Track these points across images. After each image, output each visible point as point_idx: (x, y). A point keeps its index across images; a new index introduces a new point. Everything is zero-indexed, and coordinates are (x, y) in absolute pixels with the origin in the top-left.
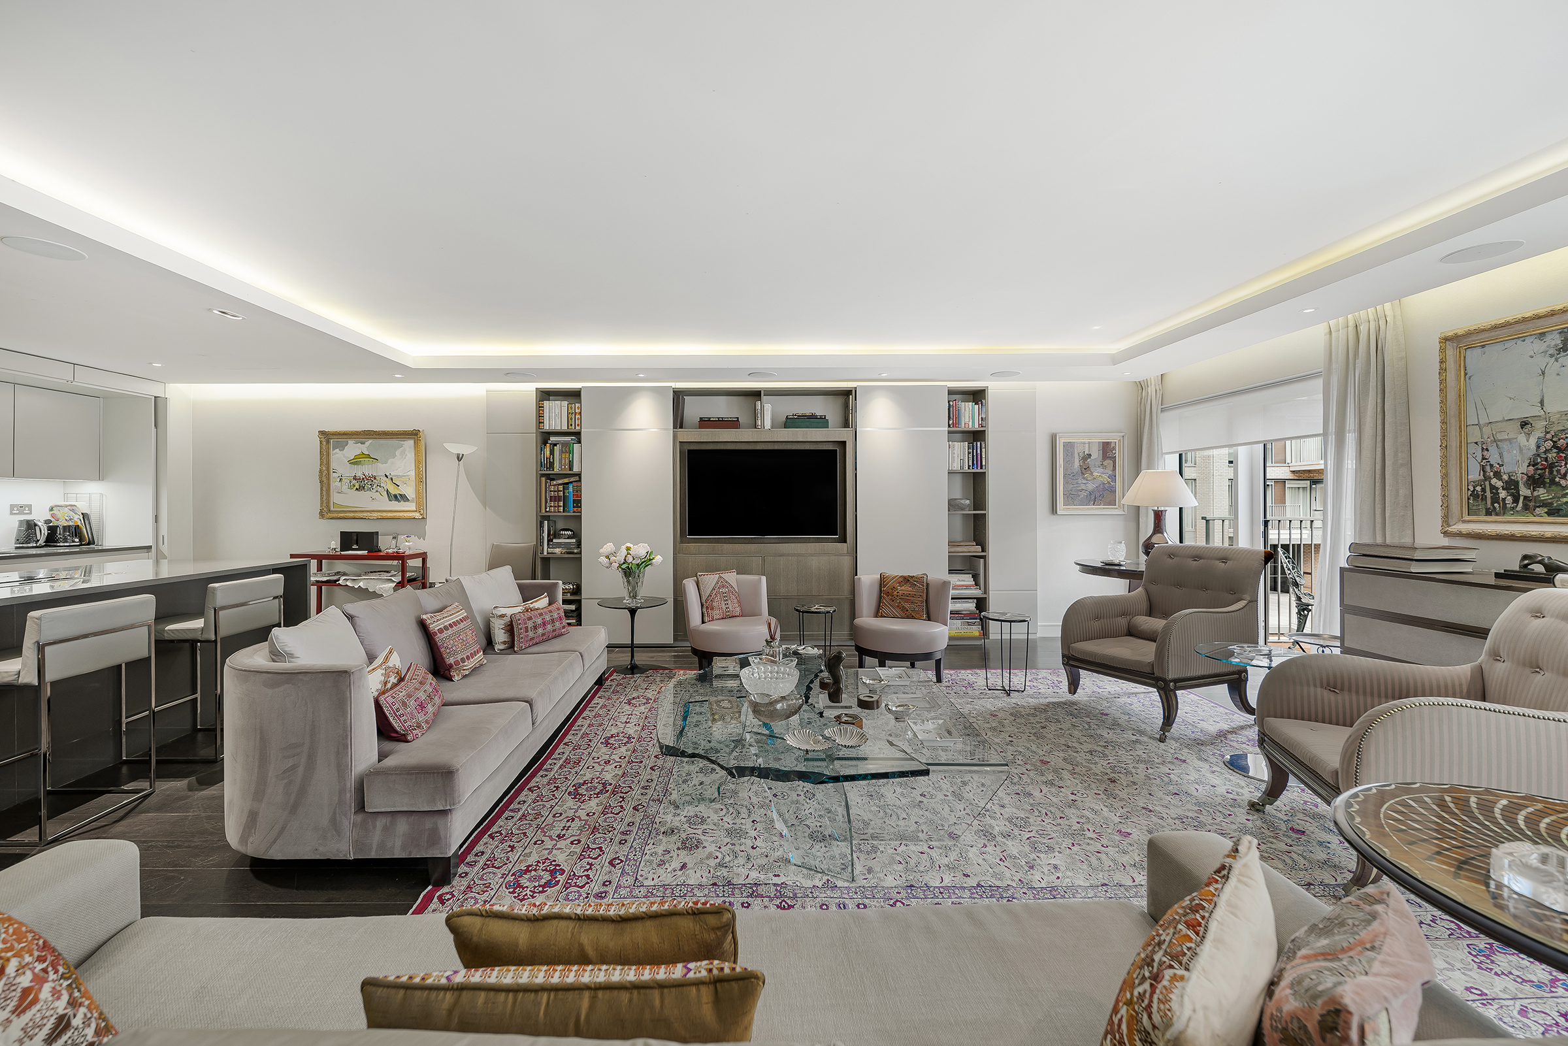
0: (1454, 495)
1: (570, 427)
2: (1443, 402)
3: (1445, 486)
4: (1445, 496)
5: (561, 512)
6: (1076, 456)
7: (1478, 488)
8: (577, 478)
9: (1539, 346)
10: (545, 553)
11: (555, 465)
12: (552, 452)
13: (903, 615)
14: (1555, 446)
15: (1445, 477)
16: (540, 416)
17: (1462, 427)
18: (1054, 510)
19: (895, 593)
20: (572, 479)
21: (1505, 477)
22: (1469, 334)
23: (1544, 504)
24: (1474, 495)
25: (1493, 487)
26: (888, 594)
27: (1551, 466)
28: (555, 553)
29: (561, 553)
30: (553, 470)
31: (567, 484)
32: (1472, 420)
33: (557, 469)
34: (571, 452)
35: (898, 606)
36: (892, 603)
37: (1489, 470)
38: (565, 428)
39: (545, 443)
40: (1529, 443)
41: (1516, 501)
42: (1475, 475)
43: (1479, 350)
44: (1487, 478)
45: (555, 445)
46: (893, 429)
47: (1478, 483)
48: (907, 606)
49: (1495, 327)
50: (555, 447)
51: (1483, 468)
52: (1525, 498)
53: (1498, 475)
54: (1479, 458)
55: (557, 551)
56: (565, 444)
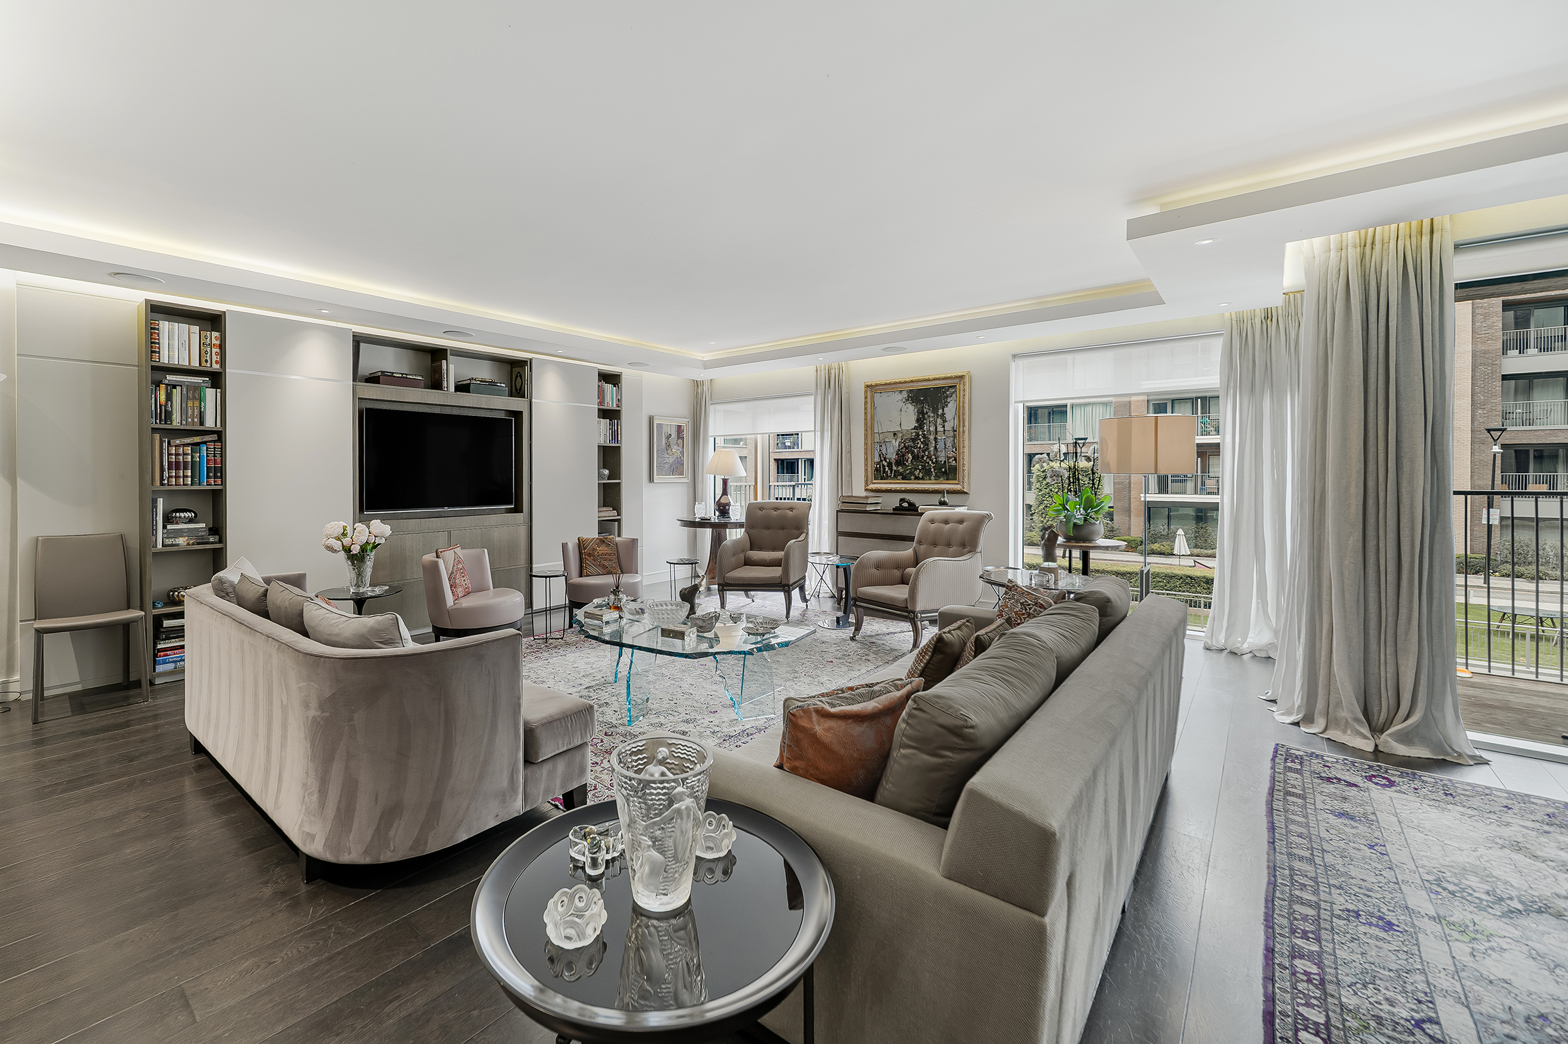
0: (869, 470)
1: (204, 364)
2: (866, 419)
3: (866, 465)
4: (866, 470)
5: (187, 485)
6: (664, 436)
7: (878, 466)
8: (215, 437)
9: (900, 397)
10: (160, 546)
11: (174, 416)
12: (169, 397)
13: (604, 571)
14: (904, 446)
15: (866, 459)
16: (152, 343)
17: (873, 433)
18: (651, 479)
19: (596, 553)
20: (207, 438)
21: (888, 460)
22: (877, 385)
23: (901, 474)
24: (877, 469)
25: (884, 466)
26: (589, 555)
27: (903, 456)
28: (177, 545)
29: (188, 544)
30: (171, 424)
31: (198, 444)
32: (876, 431)
33: (176, 421)
34: (201, 399)
35: (599, 565)
36: (594, 562)
37: (883, 457)
38: (195, 364)
39: (157, 384)
40: (896, 444)
41: (891, 473)
42: (877, 459)
43: (879, 394)
44: (881, 461)
45: (174, 387)
46: (557, 402)
47: (878, 463)
48: (606, 563)
49: (886, 384)
50: (174, 390)
51: (880, 455)
52: (895, 471)
53: (885, 460)
54: (879, 450)
55: (182, 541)
56: (196, 388)
